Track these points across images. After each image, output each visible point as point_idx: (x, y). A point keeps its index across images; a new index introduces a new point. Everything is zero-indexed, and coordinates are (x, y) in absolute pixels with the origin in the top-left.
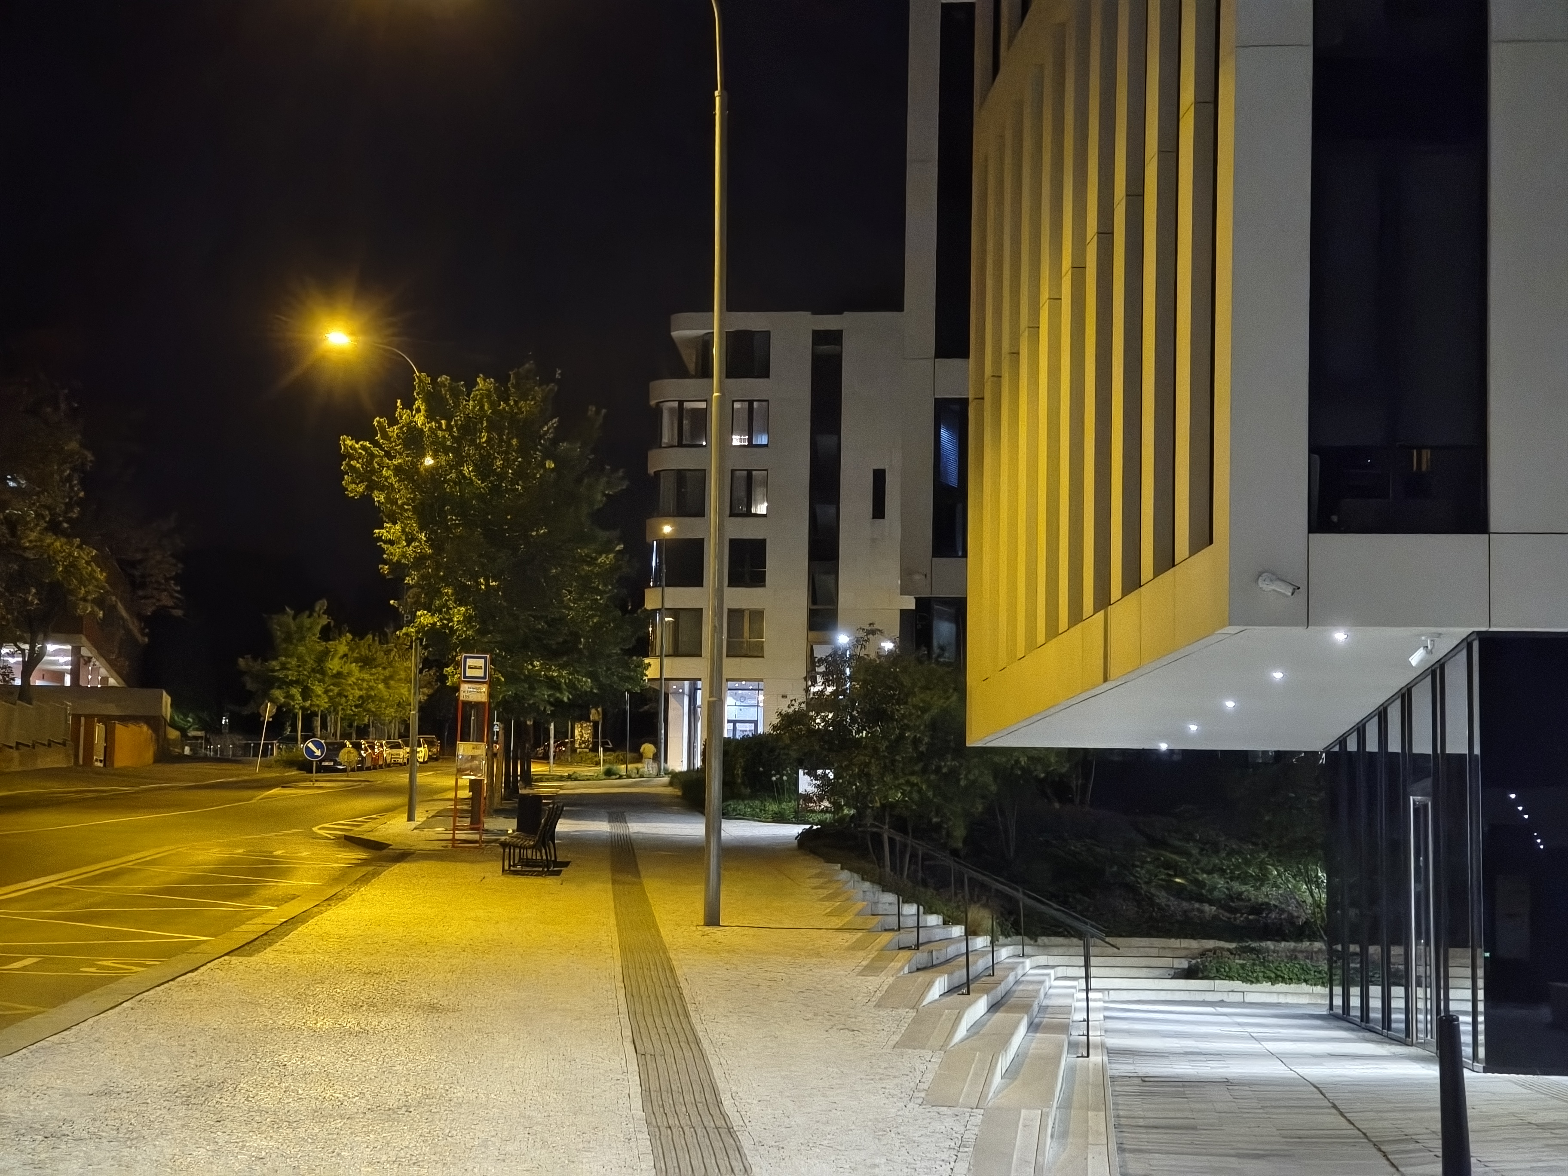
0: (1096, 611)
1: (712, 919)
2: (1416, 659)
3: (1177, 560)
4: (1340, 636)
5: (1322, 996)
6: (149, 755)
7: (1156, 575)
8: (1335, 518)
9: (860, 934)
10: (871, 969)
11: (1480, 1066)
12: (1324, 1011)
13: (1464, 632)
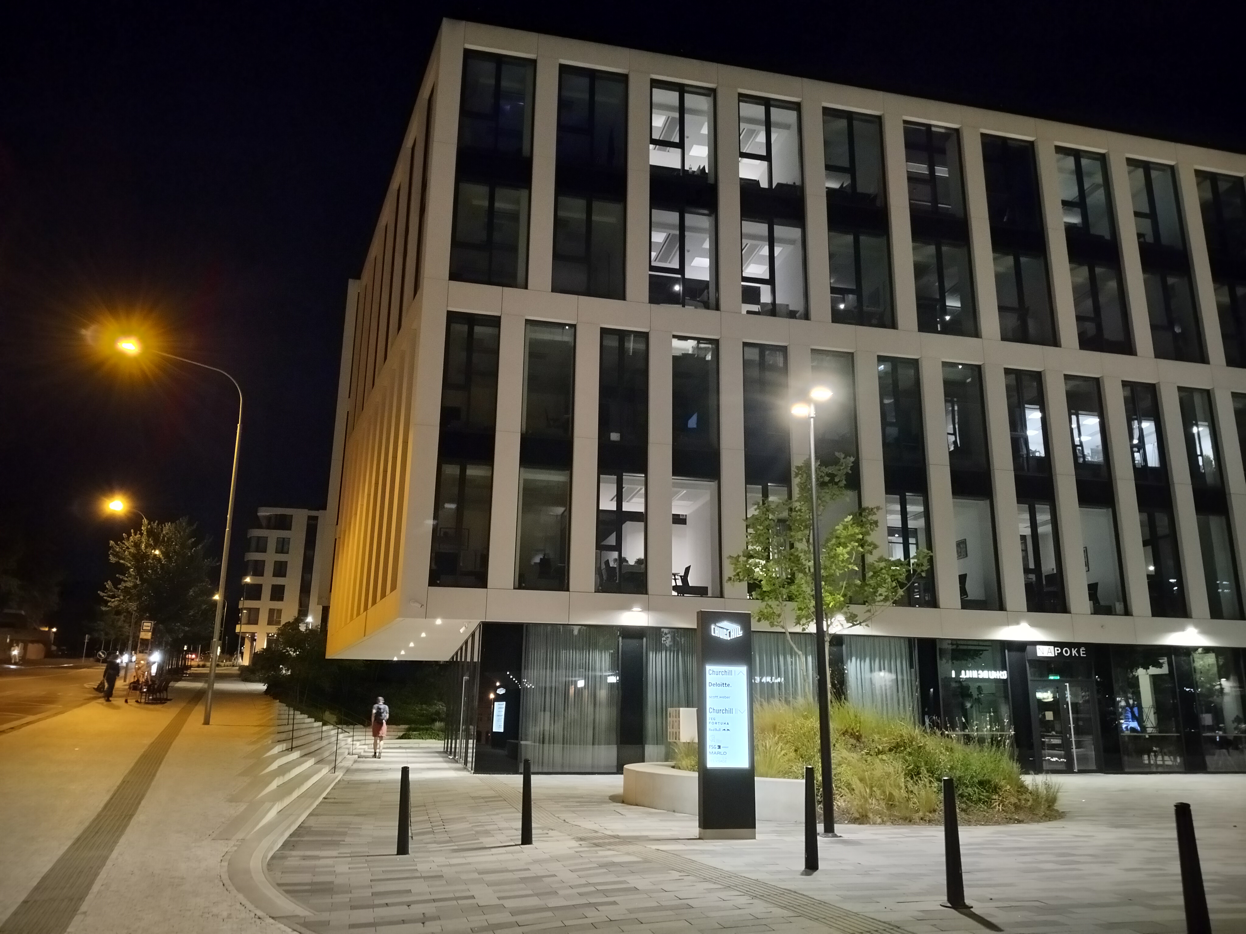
0: (364, 612)
1: (207, 722)
2: (462, 631)
3: (387, 594)
4: (439, 622)
5: (442, 743)
6: (42, 655)
7: (381, 599)
8: (438, 582)
9: (263, 728)
11: (473, 771)
12: (442, 750)
13: (478, 621)
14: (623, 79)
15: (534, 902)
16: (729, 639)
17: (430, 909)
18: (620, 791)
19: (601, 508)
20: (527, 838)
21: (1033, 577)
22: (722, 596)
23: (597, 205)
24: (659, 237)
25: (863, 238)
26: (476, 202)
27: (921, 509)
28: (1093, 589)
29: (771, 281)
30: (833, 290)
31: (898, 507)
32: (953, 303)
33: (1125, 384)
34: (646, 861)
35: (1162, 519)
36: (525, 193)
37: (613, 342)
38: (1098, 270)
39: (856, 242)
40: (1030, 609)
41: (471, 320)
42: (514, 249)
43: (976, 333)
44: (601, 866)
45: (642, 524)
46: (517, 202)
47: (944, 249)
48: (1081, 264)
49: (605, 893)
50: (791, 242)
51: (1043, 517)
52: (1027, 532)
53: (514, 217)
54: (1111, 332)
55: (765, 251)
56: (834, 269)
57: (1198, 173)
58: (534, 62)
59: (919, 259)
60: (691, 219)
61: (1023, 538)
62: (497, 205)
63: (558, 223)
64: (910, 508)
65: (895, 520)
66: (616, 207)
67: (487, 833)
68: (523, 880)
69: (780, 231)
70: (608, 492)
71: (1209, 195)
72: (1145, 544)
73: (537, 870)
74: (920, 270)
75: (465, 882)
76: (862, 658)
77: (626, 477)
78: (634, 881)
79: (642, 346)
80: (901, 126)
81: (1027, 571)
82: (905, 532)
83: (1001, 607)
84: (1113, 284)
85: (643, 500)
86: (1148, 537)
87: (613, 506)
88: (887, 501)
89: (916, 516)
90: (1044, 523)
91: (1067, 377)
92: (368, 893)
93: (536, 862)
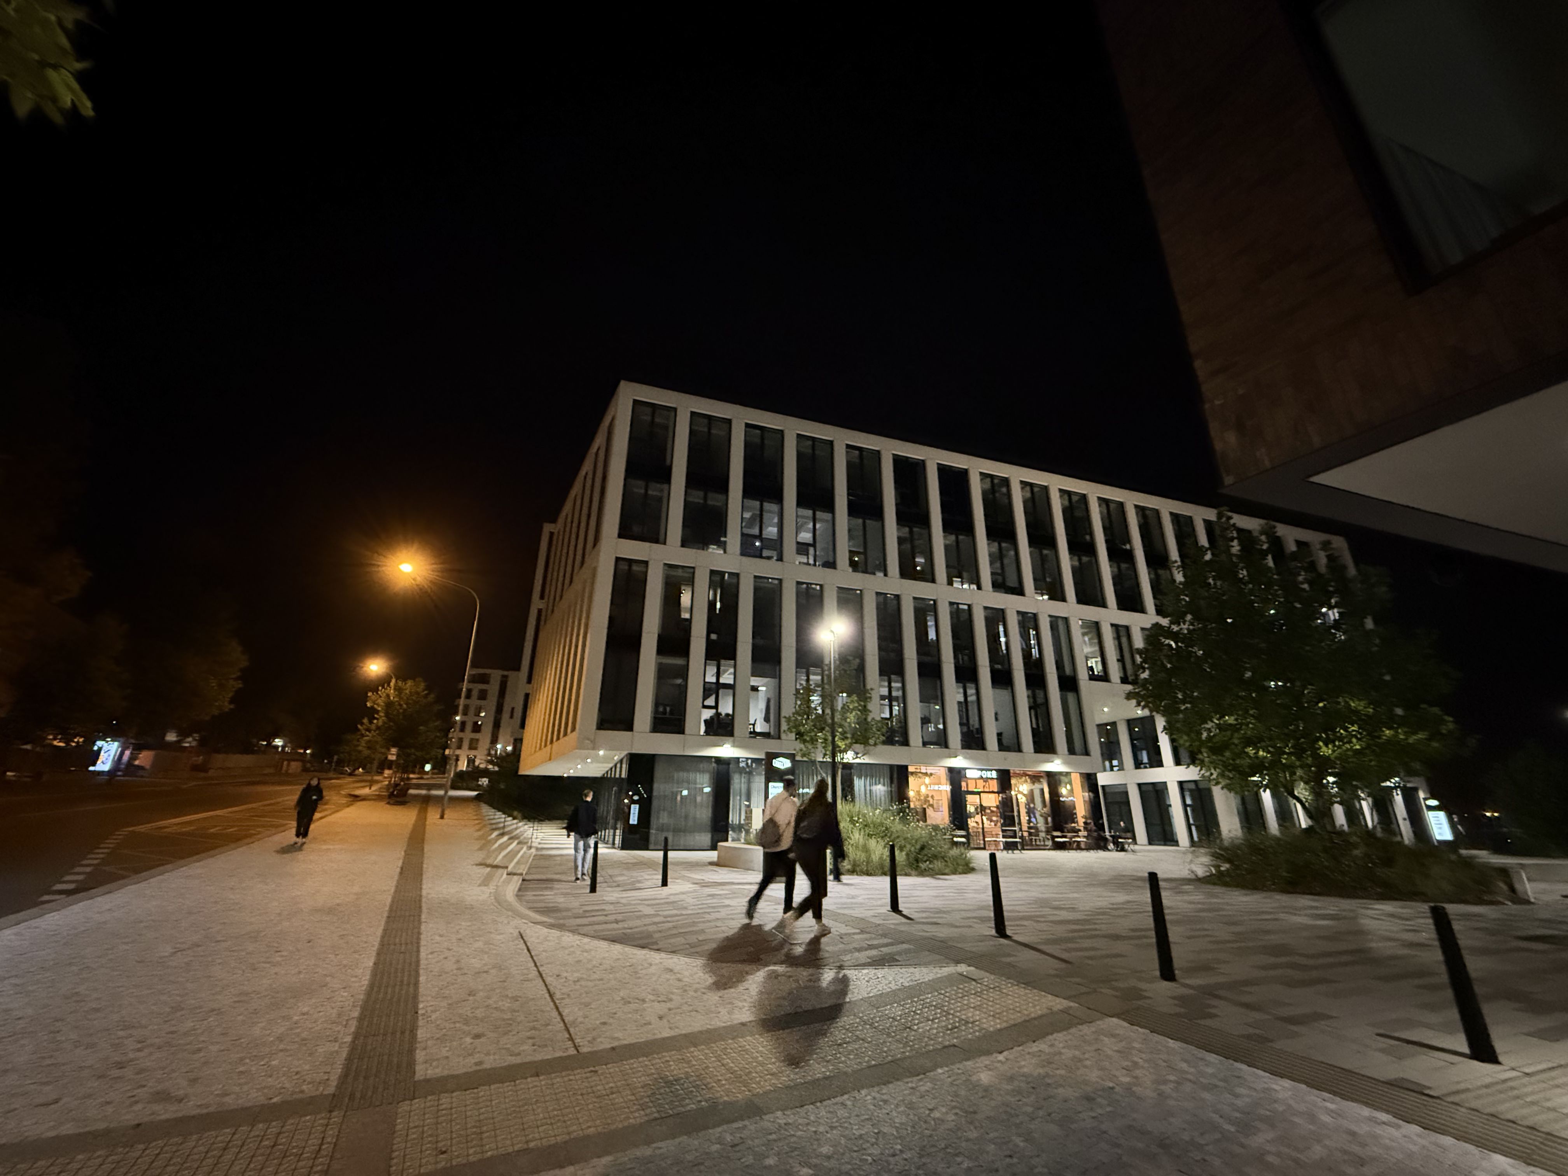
0: (550, 744)
1: (443, 816)
2: (616, 759)
3: (568, 735)
4: (601, 753)
7: (563, 737)
8: (602, 727)
10: (479, 830)
11: (619, 850)
13: (626, 753)
14: (729, 422)
15: (675, 912)
16: (782, 767)
17: (620, 917)
18: (715, 859)
19: (707, 680)
20: (665, 883)
21: (965, 729)
22: (779, 738)
23: (711, 495)
24: (747, 515)
25: (868, 522)
26: (636, 490)
27: (899, 685)
28: (999, 735)
29: (814, 545)
30: (850, 552)
31: (886, 684)
32: (920, 560)
33: (1018, 612)
34: (735, 893)
35: (1040, 694)
36: (665, 486)
37: (717, 578)
38: (1004, 545)
39: (864, 523)
40: (964, 747)
41: (630, 562)
42: (659, 518)
43: (933, 581)
44: (709, 895)
45: (731, 691)
46: (662, 491)
47: (915, 529)
48: (994, 541)
49: (714, 907)
50: (827, 521)
51: (971, 691)
52: (962, 699)
53: (660, 500)
54: (1012, 582)
55: (811, 525)
56: (851, 537)
57: (1061, 490)
58: (675, 409)
59: (901, 534)
60: (767, 506)
61: (959, 703)
62: (650, 492)
63: (688, 506)
64: (893, 685)
65: (885, 691)
66: (723, 497)
67: (639, 882)
68: (667, 903)
69: (819, 514)
70: (711, 672)
71: (1067, 503)
72: (1030, 708)
73: (672, 899)
74: (901, 541)
75: (634, 905)
76: (860, 777)
77: (723, 662)
78: (727, 902)
79: (734, 581)
80: (891, 456)
81: (961, 724)
82: (890, 698)
83: (947, 746)
84: (1012, 553)
85: (732, 676)
86: (1032, 704)
87: (714, 680)
88: (881, 680)
89: (898, 689)
90: (971, 695)
91: (986, 608)
92: (581, 911)
93: (671, 895)
